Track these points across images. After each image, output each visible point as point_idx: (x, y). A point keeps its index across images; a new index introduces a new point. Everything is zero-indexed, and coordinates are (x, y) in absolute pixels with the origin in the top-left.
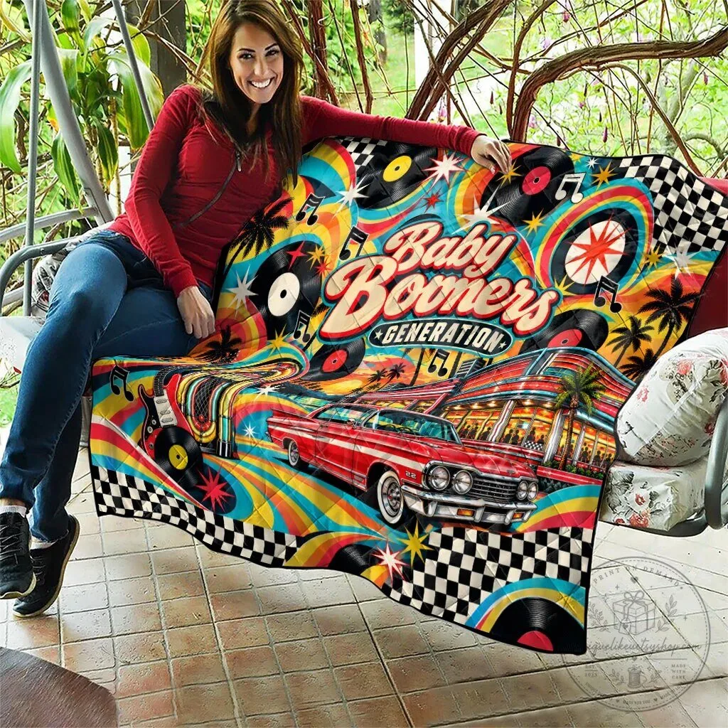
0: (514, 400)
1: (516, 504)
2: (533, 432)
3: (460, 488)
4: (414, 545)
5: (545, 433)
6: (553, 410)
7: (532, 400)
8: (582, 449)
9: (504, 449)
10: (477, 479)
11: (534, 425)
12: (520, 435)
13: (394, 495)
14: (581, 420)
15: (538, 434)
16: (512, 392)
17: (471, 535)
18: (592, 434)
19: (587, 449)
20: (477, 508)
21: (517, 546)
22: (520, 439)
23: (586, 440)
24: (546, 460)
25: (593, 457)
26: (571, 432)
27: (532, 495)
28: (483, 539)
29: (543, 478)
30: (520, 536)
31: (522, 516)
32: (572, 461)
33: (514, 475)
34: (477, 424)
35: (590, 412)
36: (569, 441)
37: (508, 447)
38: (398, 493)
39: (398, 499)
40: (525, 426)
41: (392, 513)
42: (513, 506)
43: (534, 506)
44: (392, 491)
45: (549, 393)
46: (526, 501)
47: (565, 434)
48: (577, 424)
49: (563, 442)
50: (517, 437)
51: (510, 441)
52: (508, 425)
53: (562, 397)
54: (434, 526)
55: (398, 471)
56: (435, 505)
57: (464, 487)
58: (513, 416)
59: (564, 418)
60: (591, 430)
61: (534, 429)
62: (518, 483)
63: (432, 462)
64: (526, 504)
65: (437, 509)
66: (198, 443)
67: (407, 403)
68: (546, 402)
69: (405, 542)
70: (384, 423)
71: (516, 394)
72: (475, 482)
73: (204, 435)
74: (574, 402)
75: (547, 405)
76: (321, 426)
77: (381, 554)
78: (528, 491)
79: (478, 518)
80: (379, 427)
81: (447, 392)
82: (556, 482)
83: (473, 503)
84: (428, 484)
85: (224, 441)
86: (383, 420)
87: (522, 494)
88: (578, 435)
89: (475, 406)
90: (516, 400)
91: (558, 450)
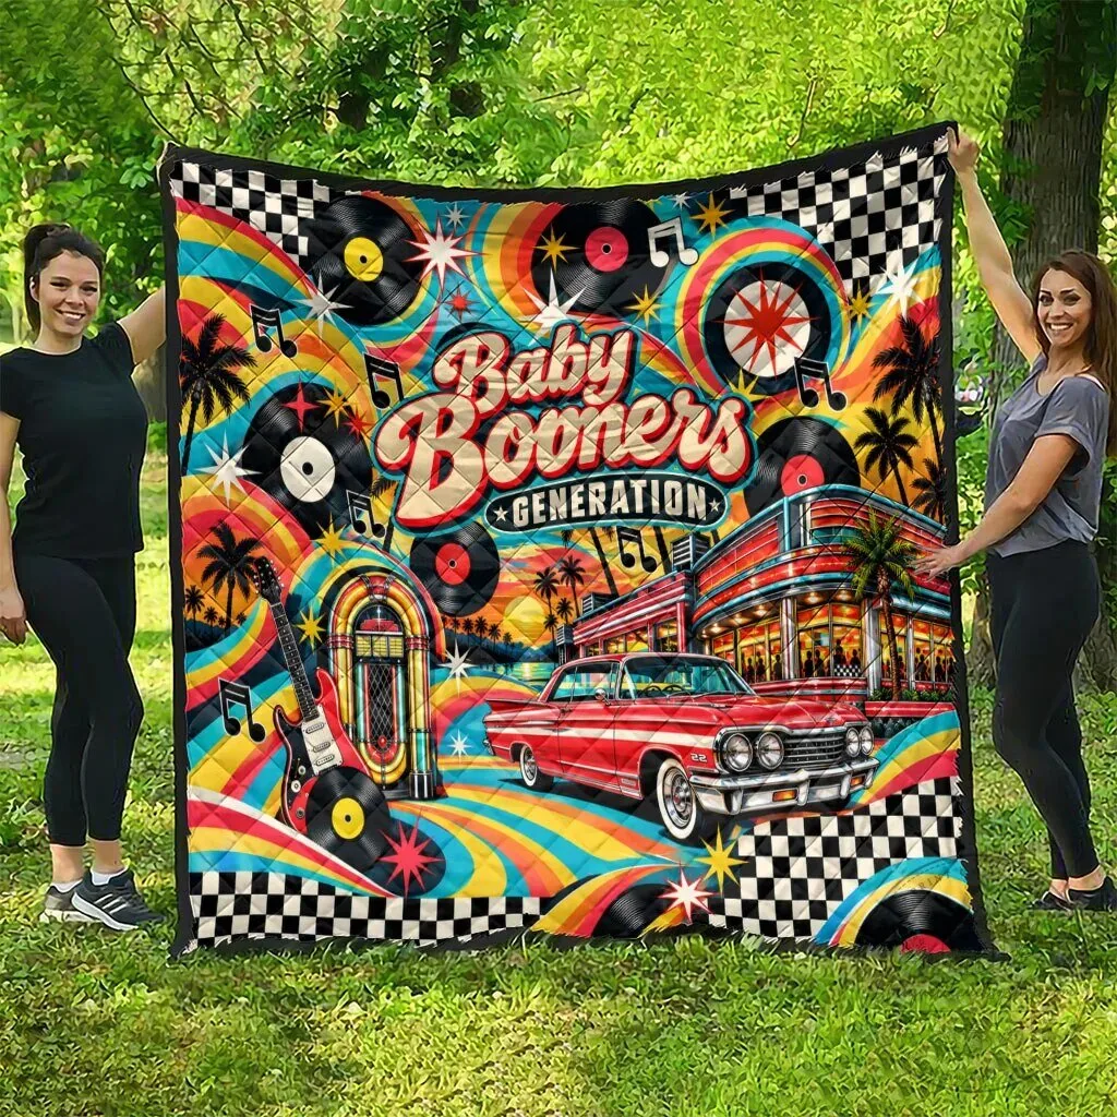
0: (789, 597)
1: (849, 764)
2: (839, 649)
3: (769, 761)
4: (718, 860)
6: (856, 604)
7: (819, 593)
8: (916, 660)
9: (812, 687)
10: (787, 742)
11: (838, 636)
12: (824, 658)
13: (682, 794)
14: (903, 611)
15: (847, 649)
16: (781, 584)
17: (796, 826)
18: (923, 631)
19: (922, 658)
20: (798, 784)
21: (862, 826)
22: (825, 664)
23: (919, 643)
24: (871, 690)
26: (893, 634)
27: (867, 746)
28: (813, 828)
29: (877, 719)
30: (864, 810)
31: (863, 781)
33: (836, 724)
34: (758, 654)
35: (912, 594)
38: (686, 791)
39: (688, 799)
40: (825, 641)
41: (681, 822)
42: (847, 768)
43: (875, 762)
44: (678, 790)
45: (838, 575)
46: (862, 756)
47: (885, 640)
48: (898, 619)
50: (820, 663)
51: (815, 671)
52: (800, 645)
53: (860, 578)
54: (743, 826)
55: (680, 757)
56: (740, 795)
57: (775, 758)
58: (801, 625)
59: (876, 613)
60: (921, 625)
61: (839, 642)
62: (843, 734)
63: (723, 731)
64: (862, 761)
65: (744, 800)
66: (380, 786)
67: (645, 636)
68: (838, 592)
69: (706, 861)
70: (642, 687)
71: (788, 587)
72: (786, 746)
73: (388, 769)
74: (883, 582)
75: (844, 596)
76: (563, 712)
77: (674, 890)
78: (861, 741)
79: (802, 798)
80: (639, 693)
81: (680, 601)
82: (895, 720)
83: (791, 778)
84: (725, 766)
85: (420, 772)
86: (639, 681)
87: (853, 748)
88: (904, 637)
89: (738, 620)
90: (793, 597)
91: (884, 668)
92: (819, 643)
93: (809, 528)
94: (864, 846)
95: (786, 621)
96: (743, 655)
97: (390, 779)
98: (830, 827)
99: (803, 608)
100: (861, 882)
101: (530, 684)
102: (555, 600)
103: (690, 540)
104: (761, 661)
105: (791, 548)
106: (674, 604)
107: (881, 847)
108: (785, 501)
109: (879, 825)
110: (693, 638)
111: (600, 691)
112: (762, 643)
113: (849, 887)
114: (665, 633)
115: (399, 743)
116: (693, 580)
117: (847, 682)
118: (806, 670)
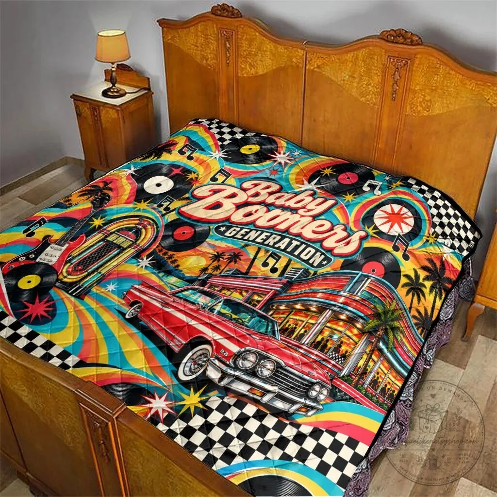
0: (332, 310)
1: (305, 399)
2: (340, 346)
3: (262, 373)
4: (192, 399)
5: (350, 350)
6: (362, 332)
7: (348, 317)
8: (374, 377)
9: (313, 354)
10: (279, 369)
12: (329, 345)
13: (200, 362)
14: (381, 350)
15: (344, 348)
17: (250, 410)
18: (385, 367)
19: (378, 378)
20: (269, 392)
21: (289, 432)
22: (328, 348)
23: (380, 370)
24: (343, 374)
25: (380, 388)
26: (370, 357)
27: (322, 397)
28: (259, 416)
29: (336, 388)
30: (297, 426)
31: (307, 411)
32: (364, 383)
33: (313, 377)
35: (390, 348)
36: (366, 365)
37: (316, 352)
38: (204, 362)
39: (202, 366)
40: (336, 337)
41: (188, 373)
42: (303, 400)
43: (320, 407)
44: (199, 359)
46: (315, 400)
47: (365, 357)
48: (377, 353)
49: (361, 363)
50: (325, 346)
51: (319, 348)
52: (322, 332)
53: (373, 323)
54: (220, 393)
55: (214, 347)
56: (232, 379)
57: (266, 373)
58: (328, 325)
59: (369, 342)
60: (386, 364)
61: (342, 342)
62: (313, 384)
63: (247, 348)
64: (314, 402)
65: (232, 382)
66: (58, 280)
67: (244, 294)
68: (358, 322)
69: (185, 396)
70: (224, 311)
71: (335, 305)
72: (278, 371)
73: (69, 277)
74: (380, 333)
75: (359, 326)
76: (174, 301)
77: (154, 398)
78: (320, 393)
79: (266, 399)
80: (219, 313)
81: (275, 290)
82: (346, 394)
83: (268, 387)
84: (235, 363)
85: (82, 285)
86: (224, 309)
87: (314, 393)
88: (375, 363)
89: (298, 306)
90: (334, 311)
91: (356, 368)
92: (331, 337)
93: (363, 288)
94: (282, 443)
95: (322, 319)
96: (288, 321)
97: (65, 280)
98: (270, 421)
99: (335, 318)
100: (266, 458)
101: (169, 285)
102: (215, 264)
103: (302, 271)
104: (295, 328)
105: (349, 291)
106: (271, 290)
107: (292, 449)
108: (360, 273)
109: (300, 438)
110: (267, 306)
111: (200, 303)
112: (303, 321)
113: (257, 456)
114: (256, 298)
115: (86, 271)
116: (289, 284)
117: (333, 362)
118: (315, 345)
